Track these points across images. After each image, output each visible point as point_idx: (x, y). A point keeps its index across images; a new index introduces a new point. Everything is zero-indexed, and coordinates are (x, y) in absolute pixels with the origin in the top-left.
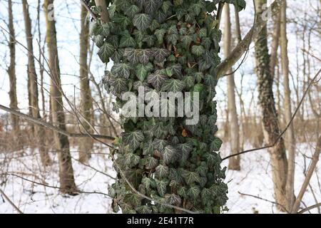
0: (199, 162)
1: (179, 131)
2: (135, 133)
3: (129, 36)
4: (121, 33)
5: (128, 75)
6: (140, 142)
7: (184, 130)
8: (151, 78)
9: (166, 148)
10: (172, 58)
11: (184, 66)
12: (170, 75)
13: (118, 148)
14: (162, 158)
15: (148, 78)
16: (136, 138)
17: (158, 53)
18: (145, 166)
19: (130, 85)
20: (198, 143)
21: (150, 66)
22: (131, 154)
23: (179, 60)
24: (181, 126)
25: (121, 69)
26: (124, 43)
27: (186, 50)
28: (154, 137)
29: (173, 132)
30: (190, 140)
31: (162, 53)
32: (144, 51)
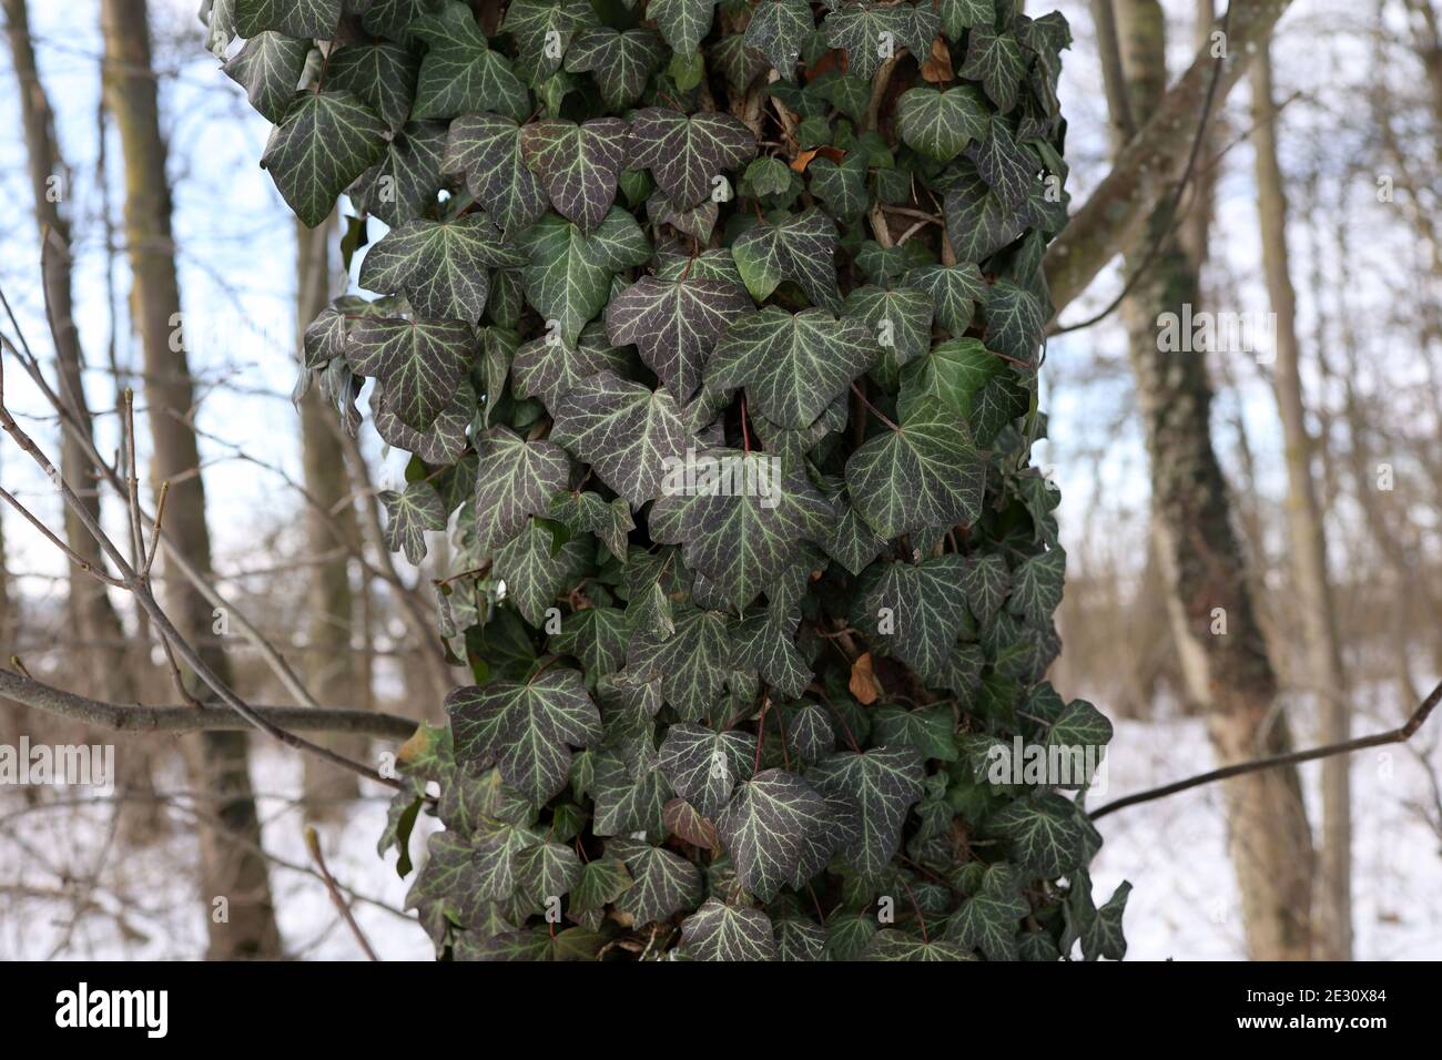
0: (969, 869)
1: (830, 666)
2: (538, 692)
3: (481, 41)
4: (423, 26)
5: (478, 299)
6: (574, 750)
7: (862, 663)
8: (633, 312)
9: (754, 786)
10: (773, 178)
11: (852, 231)
12: (763, 283)
13: (433, 789)
14: (727, 854)
15: (615, 310)
16: (545, 724)
17: (676, 143)
18: (609, 908)
19: (494, 369)
20: (956, 740)
21: (621, 238)
22: (519, 837)
23: (819, 187)
24: (845, 635)
25: (432, 260)
26: (441, 95)
27: (856, 130)
28: (665, 718)
29: (793, 676)
30: (903, 723)
31: (704, 146)
32: (582, 134)
